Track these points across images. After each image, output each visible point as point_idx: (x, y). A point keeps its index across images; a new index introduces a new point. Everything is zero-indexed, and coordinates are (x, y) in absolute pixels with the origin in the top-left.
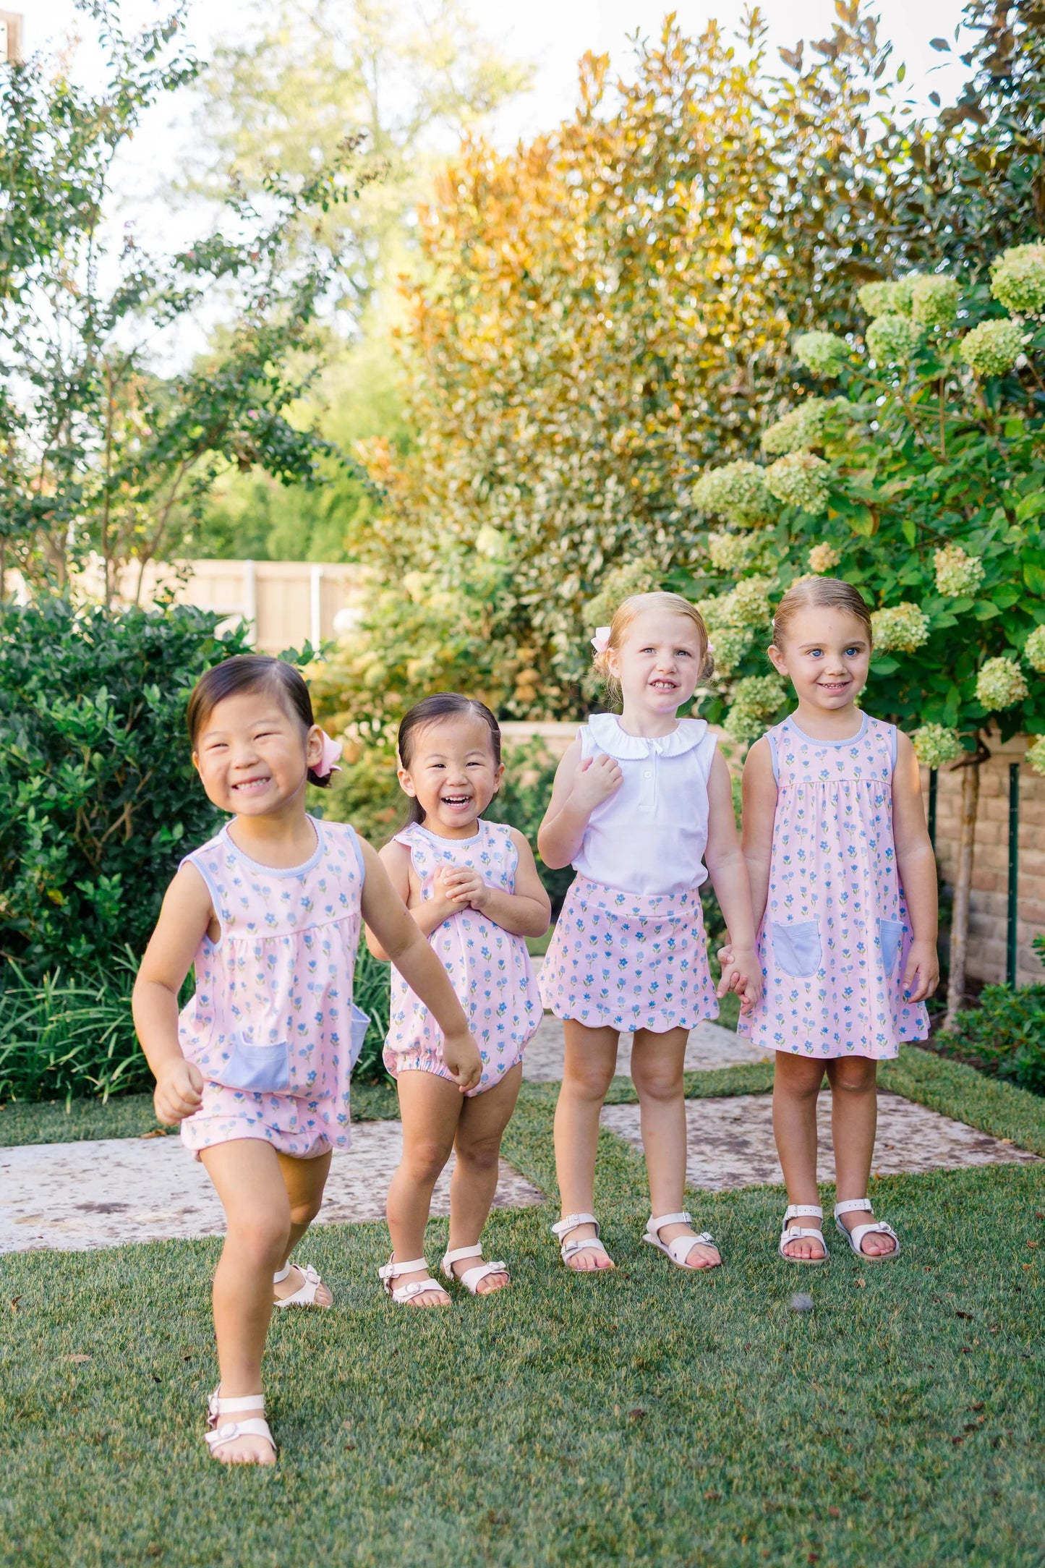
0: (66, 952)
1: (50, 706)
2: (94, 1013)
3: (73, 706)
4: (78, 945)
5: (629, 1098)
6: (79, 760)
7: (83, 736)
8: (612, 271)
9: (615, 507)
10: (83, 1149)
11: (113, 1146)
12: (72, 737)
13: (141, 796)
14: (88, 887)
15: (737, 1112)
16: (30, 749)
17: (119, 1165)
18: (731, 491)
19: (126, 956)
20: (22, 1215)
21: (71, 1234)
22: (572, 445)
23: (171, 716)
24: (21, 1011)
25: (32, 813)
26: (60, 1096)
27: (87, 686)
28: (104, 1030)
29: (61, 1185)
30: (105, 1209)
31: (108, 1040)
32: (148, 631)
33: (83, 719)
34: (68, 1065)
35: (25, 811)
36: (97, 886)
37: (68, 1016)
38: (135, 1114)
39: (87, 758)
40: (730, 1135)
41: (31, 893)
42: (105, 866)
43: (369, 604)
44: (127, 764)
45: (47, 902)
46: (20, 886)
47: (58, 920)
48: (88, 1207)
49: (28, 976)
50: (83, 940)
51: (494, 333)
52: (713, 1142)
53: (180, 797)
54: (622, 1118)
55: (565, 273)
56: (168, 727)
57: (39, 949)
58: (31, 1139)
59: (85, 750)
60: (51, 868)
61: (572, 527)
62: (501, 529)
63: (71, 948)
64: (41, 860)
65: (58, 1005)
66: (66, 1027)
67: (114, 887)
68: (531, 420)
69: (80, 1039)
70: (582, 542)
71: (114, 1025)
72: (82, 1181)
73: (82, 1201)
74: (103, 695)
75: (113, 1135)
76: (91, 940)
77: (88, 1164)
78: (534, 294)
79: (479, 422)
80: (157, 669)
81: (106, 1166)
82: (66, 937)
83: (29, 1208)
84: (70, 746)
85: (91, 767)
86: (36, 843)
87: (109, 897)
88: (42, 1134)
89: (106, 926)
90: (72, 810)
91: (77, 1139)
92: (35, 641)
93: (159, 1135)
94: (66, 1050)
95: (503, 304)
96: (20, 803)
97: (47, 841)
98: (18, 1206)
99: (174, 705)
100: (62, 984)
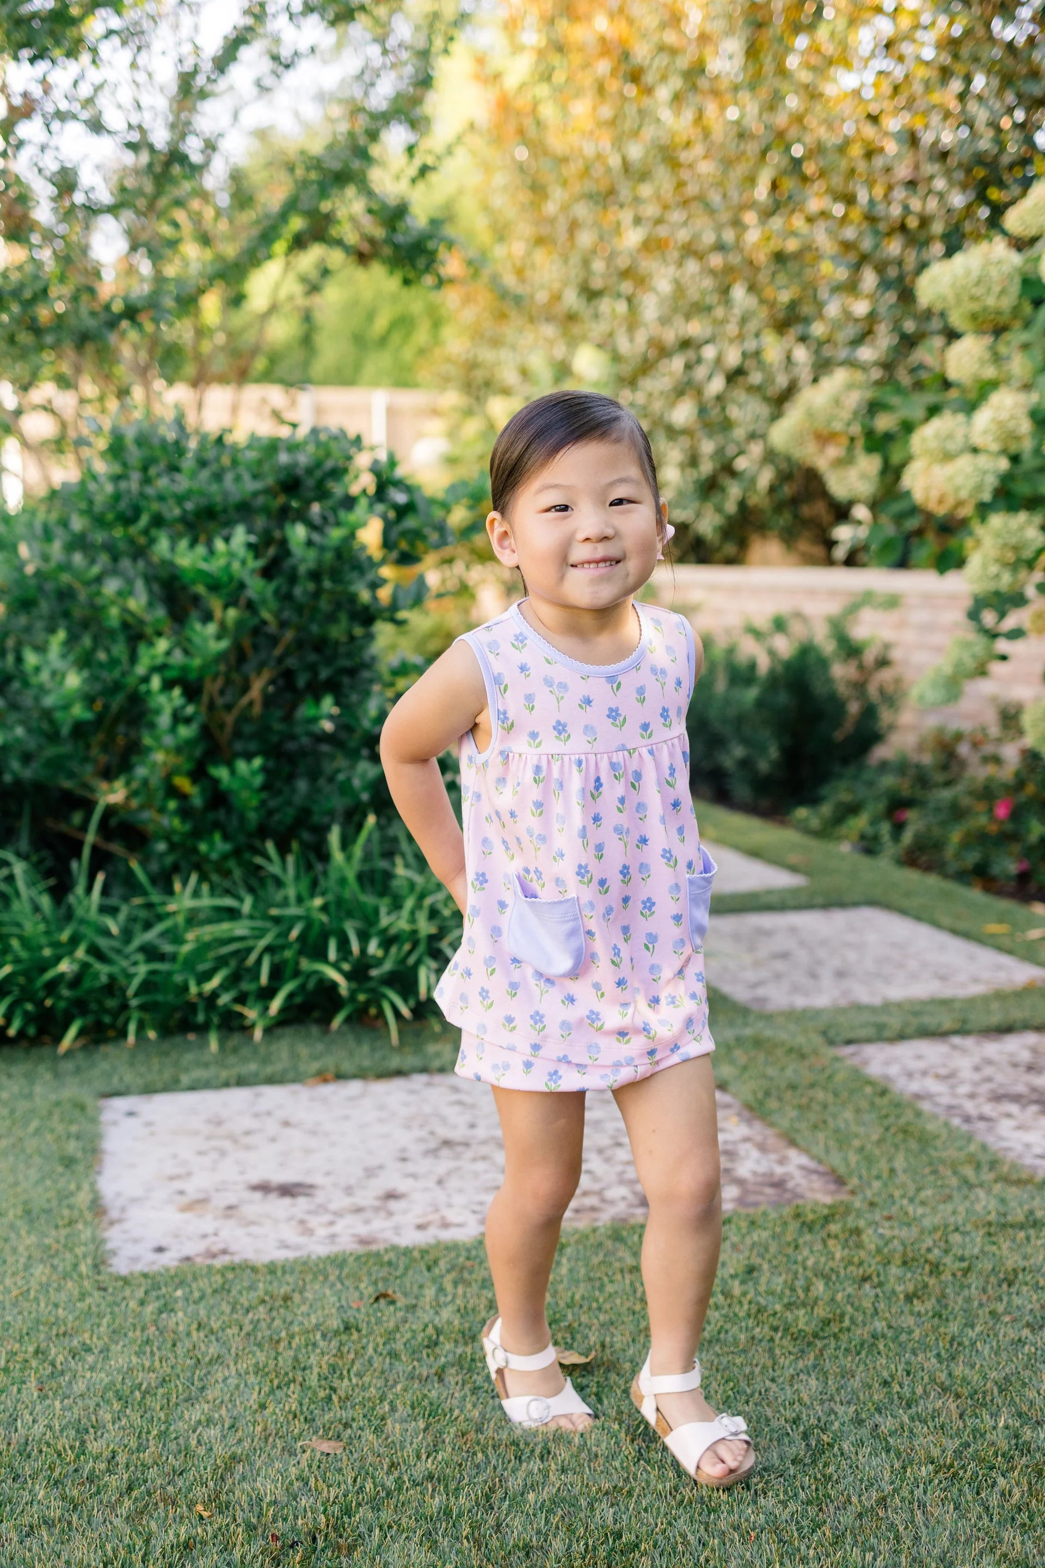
0: (195, 850)
1: (173, 549)
2: (240, 929)
3: (201, 550)
4: (212, 845)
5: (887, 1033)
6: (207, 617)
7: (215, 586)
8: (734, 46)
9: (744, 321)
10: (237, 1098)
11: (273, 1095)
12: (200, 589)
13: (280, 660)
14: (221, 773)
15: (1025, 1056)
16: (150, 605)
17: (286, 1124)
18: (978, 283)
19: (268, 858)
20: (185, 1200)
21: (253, 1229)
22: (690, 251)
23: (320, 562)
24: (148, 926)
25: (156, 682)
26: (203, 1029)
27: (212, 525)
28: (249, 950)
29: (223, 1153)
30: (287, 1191)
31: (259, 961)
32: (284, 458)
33: (215, 566)
34: (215, 995)
35: (146, 679)
36: (233, 772)
37: (209, 932)
38: (295, 1056)
39: (218, 613)
40: (1034, 1090)
41: (155, 781)
42: (239, 746)
43: (452, 434)
44: (264, 623)
45: (172, 791)
46: (141, 771)
47: (185, 812)
48: (264, 1188)
49: (154, 880)
50: (217, 837)
51: (588, 125)
52: (1016, 1098)
53: (329, 661)
54: (887, 1063)
55: (673, 52)
56: (315, 576)
57: (161, 846)
58: (171, 1086)
59: (216, 604)
60: (178, 750)
61: (685, 344)
62: (600, 346)
63: (203, 847)
64: (168, 740)
65: (193, 919)
66: (203, 948)
67: (254, 773)
68: (638, 221)
69: (222, 962)
70: (699, 361)
71: (262, 943)
72: (248, 1148)
73: (256, 1177)
74: (240, 535)
75: (271, 1080)
76: (226, 837)
77: (248, 1122)
78: (635, 76)
79: (574, 226)
80: (295, 504)
81: (271, 1126)
82: (198, 833)
83: (193, 1187)
84: (196, 599)
85: (223, 626)
86: (164, 720)
87: (247, 785)
88: (185, 1079)
89: (242, 818)
90: (200, 680)
91: (226, 1085)
92: (145, 469)
93: (325, 1081)
94: (206, 976)
95: (601, 89)
96: (141, 669)
97: (178, 718)
98: (178, 1185)
99: (322, 549)
100: (196, 894)
